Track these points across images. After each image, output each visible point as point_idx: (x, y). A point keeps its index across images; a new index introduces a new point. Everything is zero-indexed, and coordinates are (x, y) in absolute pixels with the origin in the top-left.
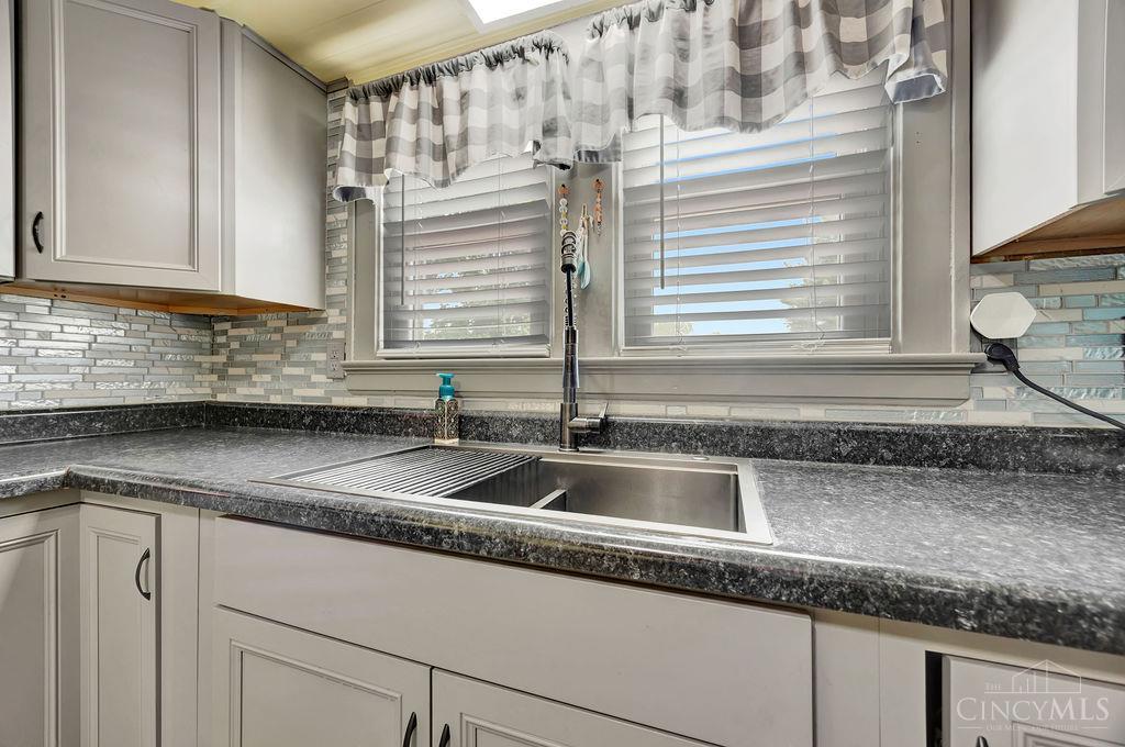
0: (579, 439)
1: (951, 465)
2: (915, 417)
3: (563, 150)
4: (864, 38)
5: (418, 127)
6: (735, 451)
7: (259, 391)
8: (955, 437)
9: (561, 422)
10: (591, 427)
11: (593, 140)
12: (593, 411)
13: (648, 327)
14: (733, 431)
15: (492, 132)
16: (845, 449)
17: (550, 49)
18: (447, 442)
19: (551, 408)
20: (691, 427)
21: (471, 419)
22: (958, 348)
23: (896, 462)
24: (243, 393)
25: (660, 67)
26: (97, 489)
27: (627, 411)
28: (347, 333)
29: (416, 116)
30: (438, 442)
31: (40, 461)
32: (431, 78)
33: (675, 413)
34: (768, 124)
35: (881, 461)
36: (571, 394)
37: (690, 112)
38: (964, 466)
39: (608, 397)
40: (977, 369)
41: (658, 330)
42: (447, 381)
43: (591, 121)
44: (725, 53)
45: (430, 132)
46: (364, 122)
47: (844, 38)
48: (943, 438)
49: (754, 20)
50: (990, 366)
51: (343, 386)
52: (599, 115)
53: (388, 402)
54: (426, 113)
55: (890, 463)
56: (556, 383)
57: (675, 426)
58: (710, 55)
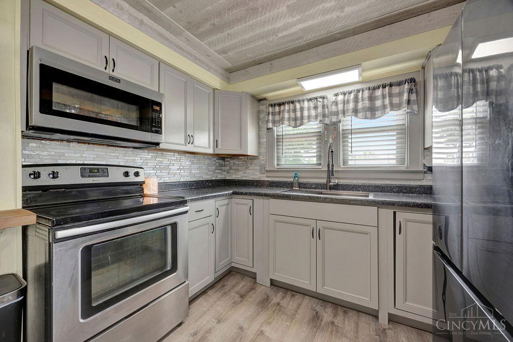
0: (331, 188)
1: (419, 193)
2: (412, 183)
3: (327, 121)
4: (398, 102)
5: (289, 114)
6: (369, 191)
7: (240, 176)
8: (420, 187)
9: (327, 185)
10: (334, 185)
11: (334, 119)
12: (334, 181)
13: (348, 162)
14: (369, 186)
15: (309, 117)
16: (395, 190)
17: (324, 98)
18: (295, 189)
19: (324, 181)
20: (359, 185)
21: (302, 183)
22: (421, 169)
23: (406, 193)
24: (234, 177)
25: (351, 105)
26: (241, 194)
27: (342, 182)
28: (266, 162)
29: (289, 111)
30: (294, 189)
31: (227, 190)
32: (293, 102)
33: (355, 182)
34: (377, 118)
35: (403, 193)
36: (329, 178)
37: (359, 114)
38: (422, 194)
39: (337, 178)
40: (425, 172)
41: (350, 163)
42: (296, 174)
43: (334, 115)
44: (367, 103)
45: (292, 115)
46: (274, 111)
47: (394, 102)
48: (417, 188)
49: (373, 95)
50: (429, 172)
51: (265, 175)
52: (337, 113)
53: (277, 179)
54: (291, 110)
55: (405, 193)
56: (325, 175)
57: (355, 185)
58: (363, 104)
